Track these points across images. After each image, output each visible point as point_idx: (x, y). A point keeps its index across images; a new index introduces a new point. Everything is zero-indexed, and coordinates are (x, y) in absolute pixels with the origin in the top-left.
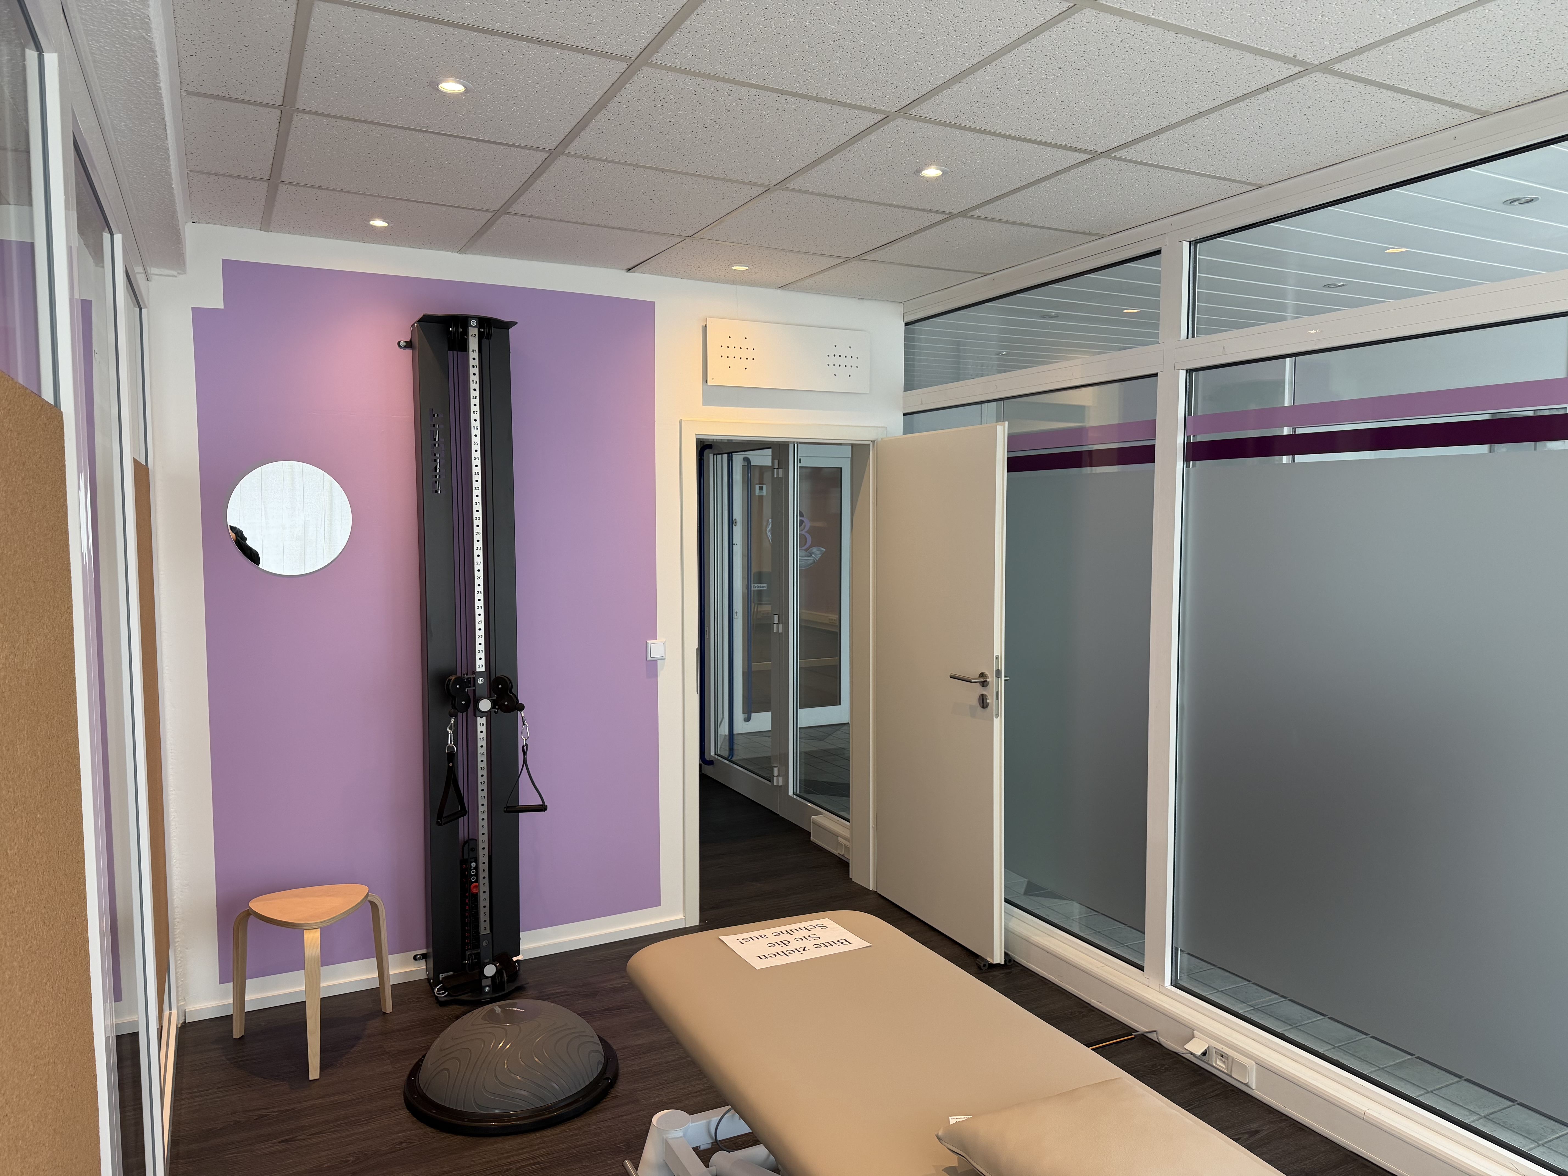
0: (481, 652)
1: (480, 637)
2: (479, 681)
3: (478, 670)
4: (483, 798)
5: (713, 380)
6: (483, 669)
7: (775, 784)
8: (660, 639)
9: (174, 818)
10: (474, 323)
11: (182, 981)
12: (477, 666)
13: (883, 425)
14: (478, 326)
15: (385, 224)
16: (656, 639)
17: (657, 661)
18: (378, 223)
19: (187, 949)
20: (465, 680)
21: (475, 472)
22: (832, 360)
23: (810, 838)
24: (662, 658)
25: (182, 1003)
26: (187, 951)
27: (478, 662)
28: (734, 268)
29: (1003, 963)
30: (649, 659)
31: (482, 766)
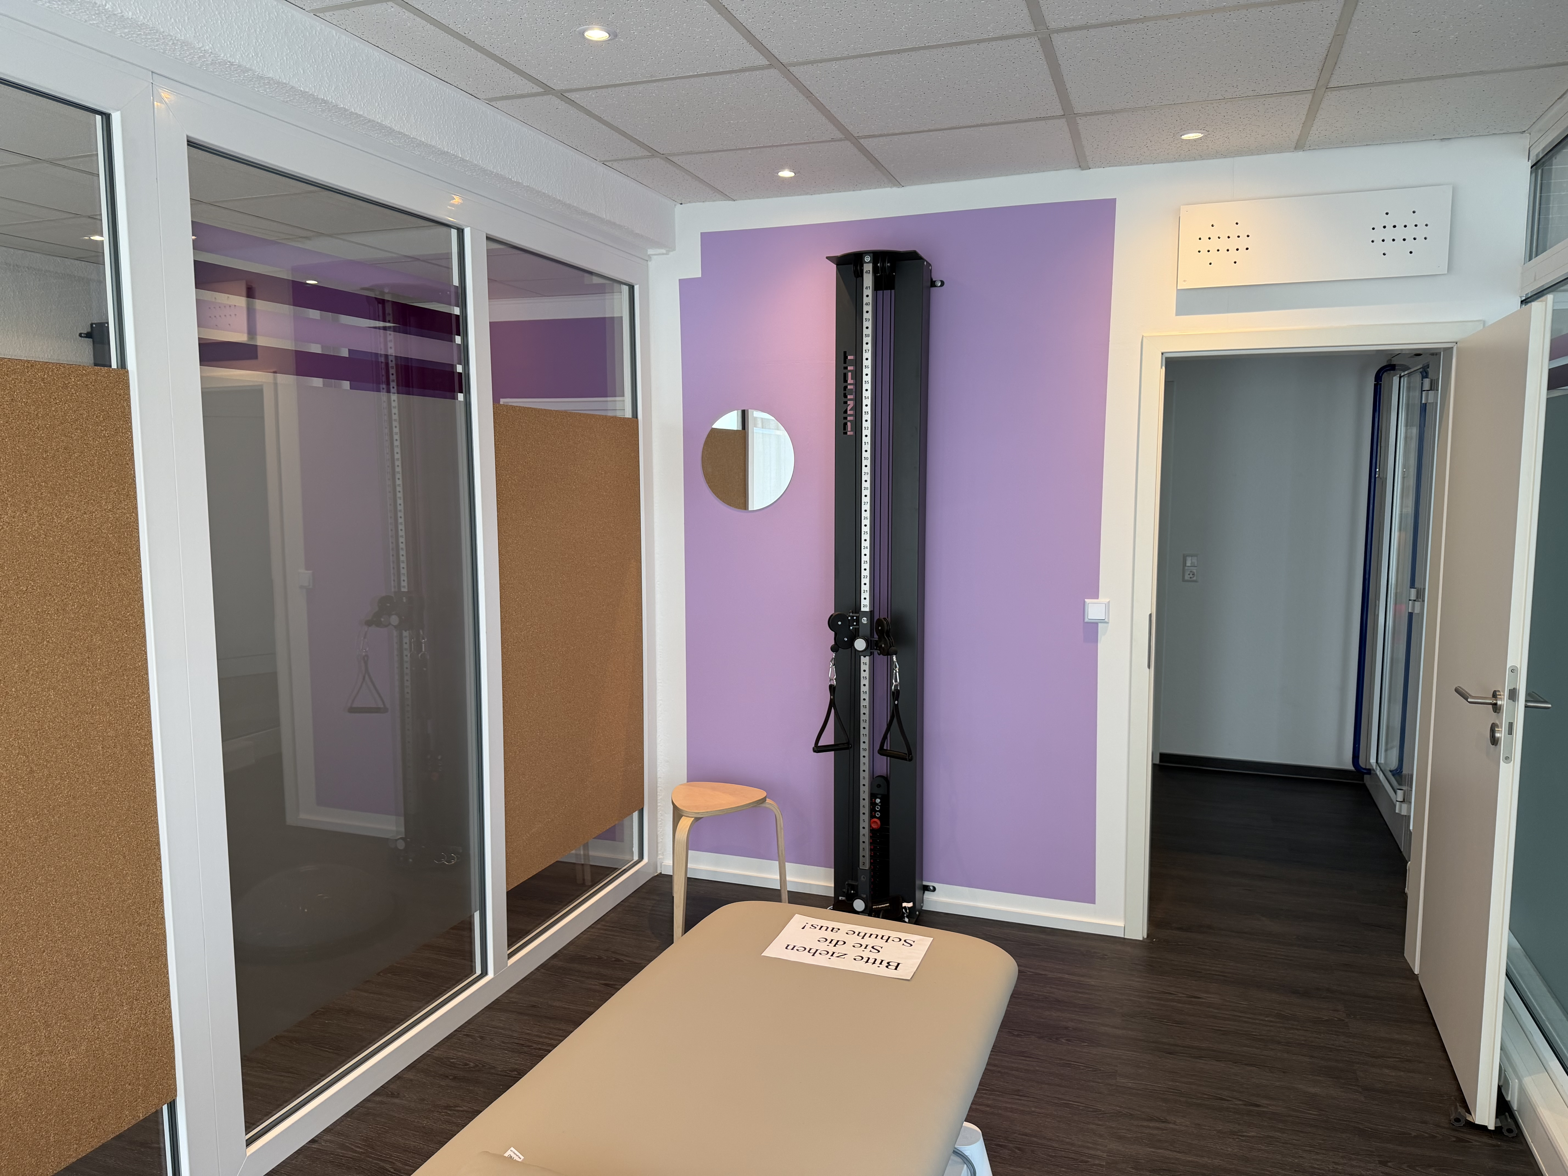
0: (866, 592)
1: (866, 577)
2: (863, 621)
3: (863, 609)
4: (865, 736)
5: (1185, 283)
6: (867, 609)
7: (1397, 811)
8: (1103, 599)
9: (660, 705)
10: (867, 259)
11: (662, 839)
12: (862, 606)
13: (1480, 318)
14: (872, 261)
15: (792, 174)
16: (1097, 598)
17: (1097, 624)
18: (786, 174)
19: (666, 813)
20: (849, 618)
21: (865, 412)
22: (1380, 234)
23: (1405, 890)
24: (1103, 621)
25: (661, 857)
26: (666, 815)
27: (863, 602)
28: (1185, 137)
29: (1491, 1127)
30: (1086, 620)
31: (865, 705)
